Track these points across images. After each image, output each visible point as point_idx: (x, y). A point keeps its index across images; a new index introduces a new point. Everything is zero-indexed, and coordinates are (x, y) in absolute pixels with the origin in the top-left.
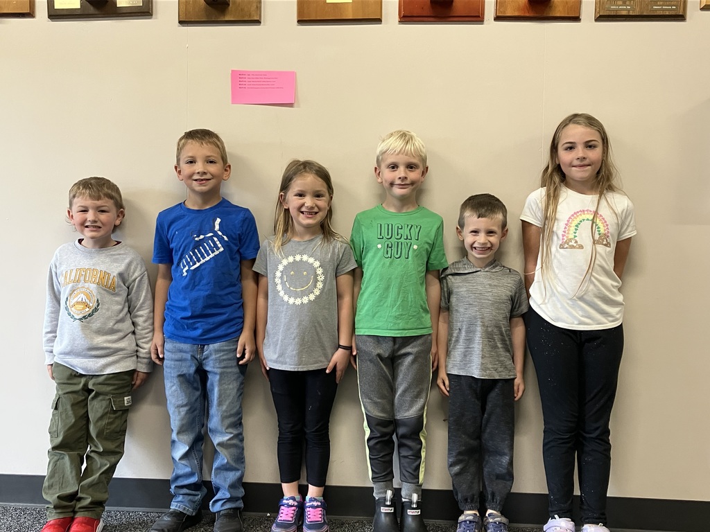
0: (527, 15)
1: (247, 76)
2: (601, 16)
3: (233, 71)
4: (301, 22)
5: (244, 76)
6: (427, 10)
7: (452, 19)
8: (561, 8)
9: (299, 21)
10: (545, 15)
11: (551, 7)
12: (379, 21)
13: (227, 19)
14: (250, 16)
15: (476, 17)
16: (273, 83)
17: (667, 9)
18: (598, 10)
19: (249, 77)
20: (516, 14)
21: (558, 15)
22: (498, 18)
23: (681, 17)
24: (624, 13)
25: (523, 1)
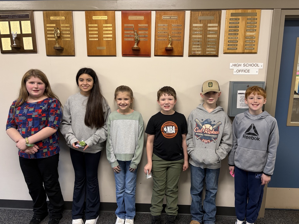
0: (165, 55)
2: (191, 55)
4: (89, 56)
6: (131, 53)
7: (140, 56)
8: (176, 53)
10: (171, 55)
11: (173, 52)
12: (115, 56)
13: (63, 55)
14: (71, 53)
15: (148, 55)
17: (212, 53)
18: (189, 53)
20: (161, 54)
21: (175, 55)
22: (155, 56)
23: (216, 56)
24: (197, 55)
25: (164, 50)
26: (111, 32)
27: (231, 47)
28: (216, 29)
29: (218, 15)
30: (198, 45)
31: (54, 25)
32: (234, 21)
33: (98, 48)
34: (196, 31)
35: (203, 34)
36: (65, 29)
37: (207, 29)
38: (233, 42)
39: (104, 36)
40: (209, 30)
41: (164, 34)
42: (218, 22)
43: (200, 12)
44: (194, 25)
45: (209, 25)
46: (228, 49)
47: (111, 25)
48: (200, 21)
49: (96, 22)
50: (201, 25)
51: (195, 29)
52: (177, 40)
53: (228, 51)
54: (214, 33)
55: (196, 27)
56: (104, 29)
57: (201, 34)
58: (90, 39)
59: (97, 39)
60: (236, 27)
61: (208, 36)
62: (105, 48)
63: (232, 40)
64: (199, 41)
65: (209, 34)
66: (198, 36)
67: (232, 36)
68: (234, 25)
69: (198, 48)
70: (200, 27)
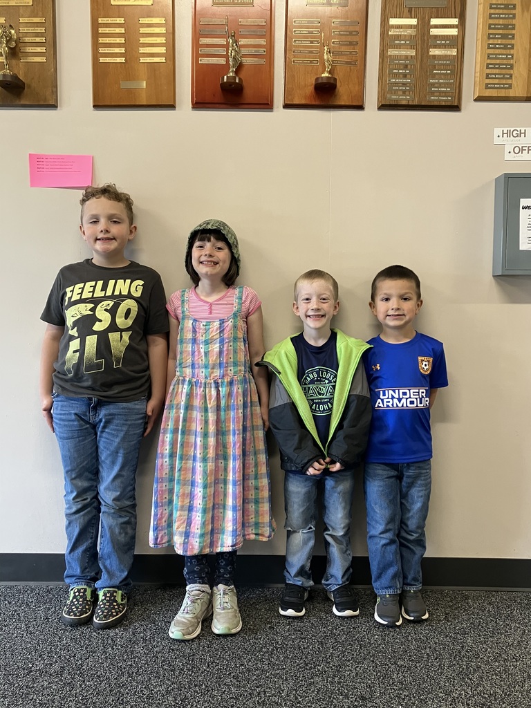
0: (313, 103)
1: (44, 160)
2: (382, 106)
3: (30, 154)
4: (96, 107)
5: (42, 160)
6: (218, 97)
7: (243, 106)
8: (345, 98)
9: (94, 106)
10: (330, 103)
11: (335, 96)
12: (172, 107)
13: (22, 102)
14: (46, 100)
15: (267, 105)
16: (70, 167)
17: (444, 100)
18: (380, 99)
19: (47, 160)
20: (303, 102)
21: (343, 104)
22: (286, 106)
23: (456, 108)
24: (404, 103)
25: (310, 89)
26: (162, 40)
27: (496, 81)
28: (454, 32)
31: (2, 20)
32: (501, 11)
33: (125, 85)
34: (398, 37)
35: (419, 47)
36: (31, 30)
37: (429, 32)
38: (499, 68)
39: (142, 50)
40: (436, 37)
41: (312, 47)
42: (458, 15)
44: (393, 21)
45: (434, 21)
46: (487, 87)
47: (162, 21)
48: (410, 10)
49: (120, 10)
50: (413, 21)
51: (397, 32)
52: (347, 63)
53: (488, 93)
54: (448, 45)
55: (399, 27)
56: (142, 30)
57: (412, 47)
58: (102, 60)
59: (123, 60)
60: (506, 27)
61: (433, 52)
62: (144, 84)
63: (498, 61)
64: (406, 67)
65: (435, 47)
66: (403, 53)
67: (496, 51)
68: (501, 22)
69: (404, 84)
70: (411, 27)
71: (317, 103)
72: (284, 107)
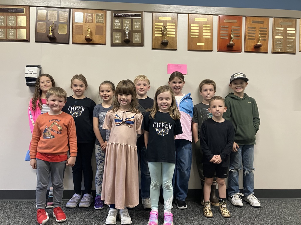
2: (273, 52)
3: (168, 64)
6: (226, 49)
7: (233, 51)
8: (263, 50)
9: (188, 50)
10: (259, 51)
11: (260, 49)
12: (211, 51)
13: (167, 48)
14: (174, 48)
15: (239, 51)
16: (180, 68)
17: (291, 51)
20: (251, 51)
21: (262, 52)
23: (294, 53)
24: (280, 52)
25: (252, 47)
26: (210, 31)
28: (294, 32)
29: (295, 22)
30: (280, 44)
31: (162, 24)
33: (198, 44)
34: (278, 33)
35: (284, 36)
36: (171, 27)
37: (287, 32)
39: (204, 34)
40: (289, 33)
42: (294, 27)
43: (281, 19)
44: (277, 28)
45: (288, 29)
47: (210, 26)
48: (282, 26)
49: (197, 22)
50: (282, 29)
51: (278, 31)
52: (263, 40)
54: (292, 36)
55: (278, 30)
56: (204, 28)
57: (282, 36)
58: (191, 36)
59: (197, 37)
61: (288, 37)
62: (204, 44)
64: (280, 41)
66: (280, 37)
69: (280, 46)
70: (282, 30)
71: (255, 51)
72: (244, 52)
